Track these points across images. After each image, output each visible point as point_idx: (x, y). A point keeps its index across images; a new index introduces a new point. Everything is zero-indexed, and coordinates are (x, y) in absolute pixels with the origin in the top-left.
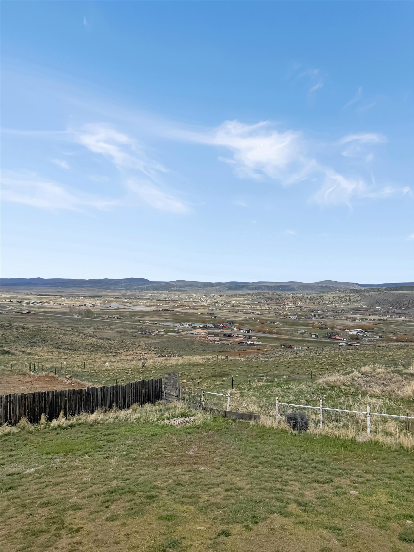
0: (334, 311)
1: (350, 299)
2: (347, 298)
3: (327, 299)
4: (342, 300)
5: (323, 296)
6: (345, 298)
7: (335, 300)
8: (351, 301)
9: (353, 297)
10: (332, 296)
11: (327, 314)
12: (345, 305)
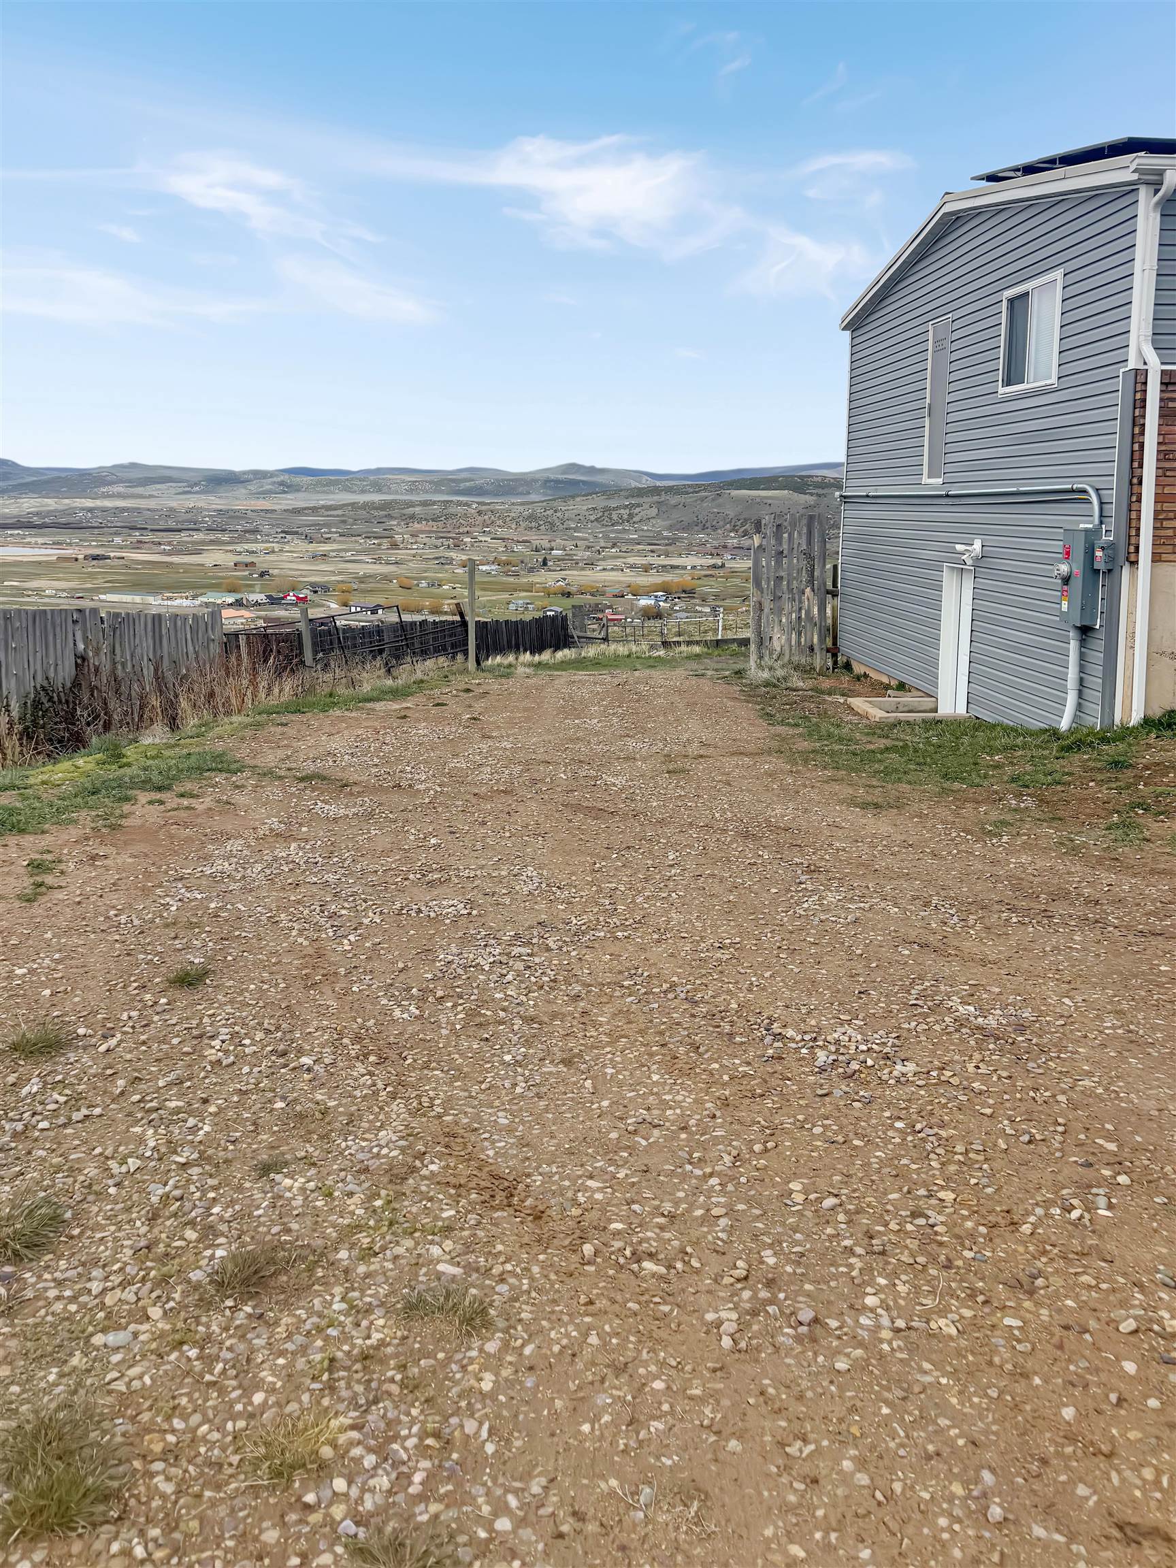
1: (631, 515)
2: (622, 511)
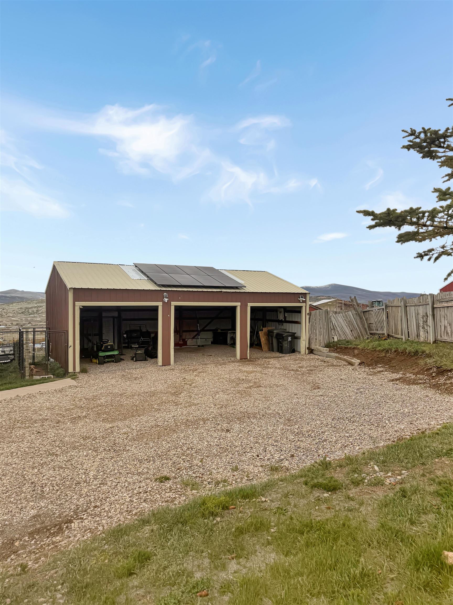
0: (19, 324)
3: (11, 311)
4: (29, 312)
5: (7, 308)
6: (32, 309)
7: (20, 312)
8: (39, 312)
9: (40, 308)
10: (17, 308)
11: (10, 329)
12: (33, 317)
